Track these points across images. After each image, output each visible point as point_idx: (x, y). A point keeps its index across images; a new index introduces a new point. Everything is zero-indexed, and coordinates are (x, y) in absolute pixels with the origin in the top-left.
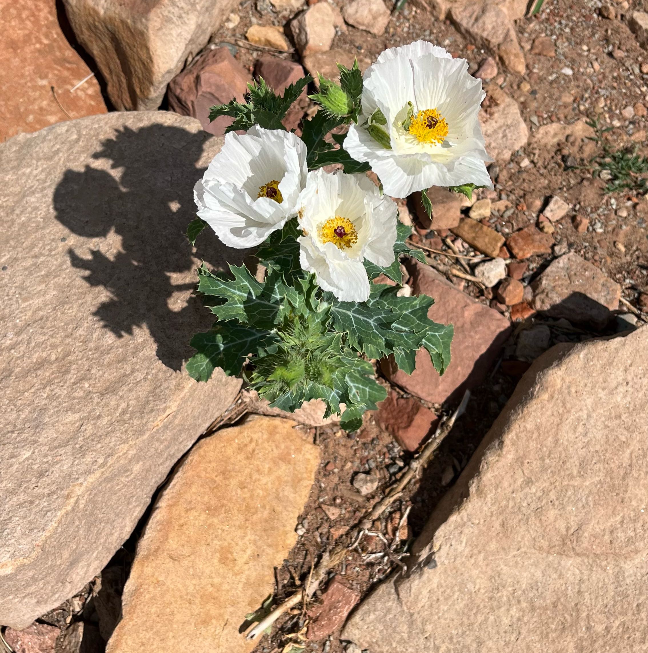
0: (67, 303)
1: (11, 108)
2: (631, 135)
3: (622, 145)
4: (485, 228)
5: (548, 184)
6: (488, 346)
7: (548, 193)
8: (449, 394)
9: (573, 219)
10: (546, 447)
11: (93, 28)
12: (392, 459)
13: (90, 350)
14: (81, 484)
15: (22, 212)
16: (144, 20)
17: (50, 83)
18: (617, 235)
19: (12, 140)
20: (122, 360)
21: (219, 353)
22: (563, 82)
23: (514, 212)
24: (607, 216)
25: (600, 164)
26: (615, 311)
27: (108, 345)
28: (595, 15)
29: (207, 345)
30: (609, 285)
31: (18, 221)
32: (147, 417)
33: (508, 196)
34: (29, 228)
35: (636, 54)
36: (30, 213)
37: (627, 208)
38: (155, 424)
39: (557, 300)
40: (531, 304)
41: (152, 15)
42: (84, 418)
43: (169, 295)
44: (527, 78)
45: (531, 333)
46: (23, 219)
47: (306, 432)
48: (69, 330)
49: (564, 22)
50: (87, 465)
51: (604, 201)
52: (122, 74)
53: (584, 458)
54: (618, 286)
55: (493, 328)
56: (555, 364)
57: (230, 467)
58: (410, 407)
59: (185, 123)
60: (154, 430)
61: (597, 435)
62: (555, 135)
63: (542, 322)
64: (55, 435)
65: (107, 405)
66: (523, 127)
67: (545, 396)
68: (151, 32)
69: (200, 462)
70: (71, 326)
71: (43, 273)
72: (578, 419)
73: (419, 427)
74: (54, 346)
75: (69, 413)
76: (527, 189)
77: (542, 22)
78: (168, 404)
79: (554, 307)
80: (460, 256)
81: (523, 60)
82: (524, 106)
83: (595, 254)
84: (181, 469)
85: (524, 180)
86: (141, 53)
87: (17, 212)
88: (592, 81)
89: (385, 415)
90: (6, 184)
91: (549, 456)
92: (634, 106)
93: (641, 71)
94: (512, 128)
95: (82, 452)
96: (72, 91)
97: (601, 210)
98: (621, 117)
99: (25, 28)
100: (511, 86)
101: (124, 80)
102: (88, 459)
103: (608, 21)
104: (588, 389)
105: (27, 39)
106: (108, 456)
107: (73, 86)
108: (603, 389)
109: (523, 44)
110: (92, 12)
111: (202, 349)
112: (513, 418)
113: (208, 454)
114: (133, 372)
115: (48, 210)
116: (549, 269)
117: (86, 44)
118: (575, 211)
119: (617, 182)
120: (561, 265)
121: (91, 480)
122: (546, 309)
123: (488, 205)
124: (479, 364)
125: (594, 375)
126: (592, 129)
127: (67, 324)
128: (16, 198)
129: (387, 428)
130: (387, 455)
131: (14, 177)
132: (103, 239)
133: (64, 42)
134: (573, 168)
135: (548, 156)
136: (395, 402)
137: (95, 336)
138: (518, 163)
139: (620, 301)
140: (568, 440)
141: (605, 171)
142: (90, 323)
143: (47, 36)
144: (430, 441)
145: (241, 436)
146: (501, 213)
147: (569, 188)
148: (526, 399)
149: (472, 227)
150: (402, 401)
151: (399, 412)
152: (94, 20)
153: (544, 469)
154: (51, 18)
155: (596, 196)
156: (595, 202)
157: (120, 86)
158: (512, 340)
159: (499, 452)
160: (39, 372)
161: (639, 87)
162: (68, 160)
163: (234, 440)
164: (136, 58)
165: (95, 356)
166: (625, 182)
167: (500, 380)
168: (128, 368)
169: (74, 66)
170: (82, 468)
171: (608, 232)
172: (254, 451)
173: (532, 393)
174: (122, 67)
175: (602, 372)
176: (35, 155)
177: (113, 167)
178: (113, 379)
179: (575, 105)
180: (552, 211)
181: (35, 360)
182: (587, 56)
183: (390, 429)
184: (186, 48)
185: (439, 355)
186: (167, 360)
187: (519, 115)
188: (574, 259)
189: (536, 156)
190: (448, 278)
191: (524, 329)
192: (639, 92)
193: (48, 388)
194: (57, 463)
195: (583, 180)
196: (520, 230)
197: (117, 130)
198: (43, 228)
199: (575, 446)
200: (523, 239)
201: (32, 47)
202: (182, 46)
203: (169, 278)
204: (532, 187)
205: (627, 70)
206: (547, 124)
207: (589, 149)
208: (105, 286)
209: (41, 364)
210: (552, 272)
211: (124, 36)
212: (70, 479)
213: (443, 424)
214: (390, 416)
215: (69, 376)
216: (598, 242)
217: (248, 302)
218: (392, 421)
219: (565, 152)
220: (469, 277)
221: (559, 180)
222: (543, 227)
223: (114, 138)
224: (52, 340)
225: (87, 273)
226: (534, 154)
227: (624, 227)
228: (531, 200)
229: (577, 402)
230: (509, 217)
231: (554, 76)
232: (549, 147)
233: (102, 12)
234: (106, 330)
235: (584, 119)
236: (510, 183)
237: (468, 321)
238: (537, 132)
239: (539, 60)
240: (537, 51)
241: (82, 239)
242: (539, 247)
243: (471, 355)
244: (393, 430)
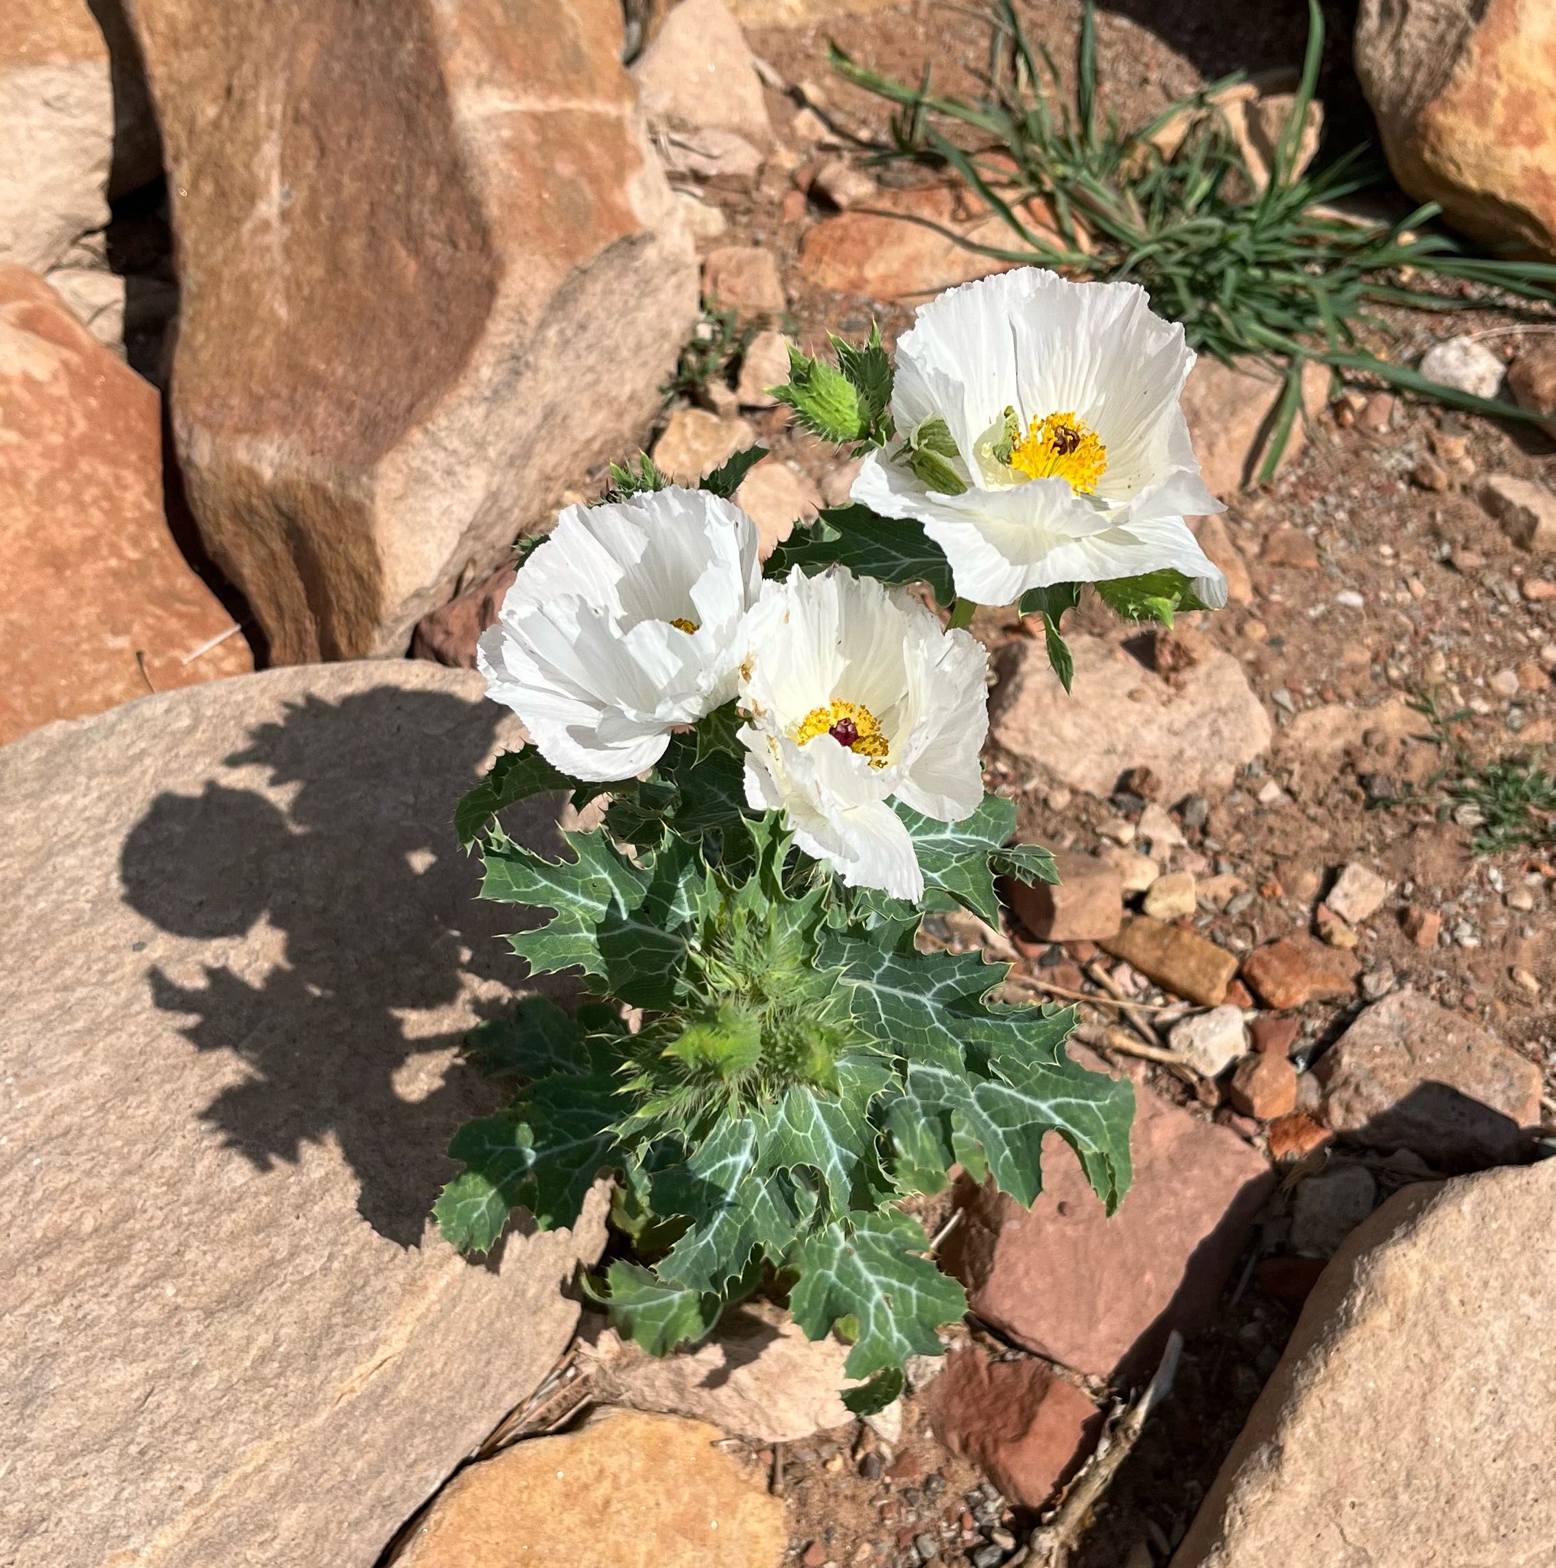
0: (134, 1093)
1: (38, 700)
2: (1517, 731)
3: (1498, 750)
4: (1186, 937)
5: (1331, 841)
6: (1219, 1218)
7: (1333, 860)
8: (1125, 1349)
9: (1402, 916)
10: (1398, 1458)
11: (245, 514)
12: (981, 1531)
13: (186, 1204)
14: (136, 1552)
15: (40, 891)
16: (364, 479)
17: (134, 643)
18: (1515, 951)
19: (34, 735)
20: (266, 1225)
21: (524, 1173)
22: (1342, 620)
23: (1254, 904)
24: (1484, 911)
25: (1452, 793)
26: (1534, 1131)
27: (234, 1190)
28: (1402, 486)
29: (491, 1152)
30: (1509, 1064)
31: (28, 911)
32: (324, 1367)
33: (1236, 867)
34: (55, 926)
35: (1508, 560)
36: (62, 892)
37: (1530, 889)
38: (345, 1386)
39: (1385, 1102)
40: (1319, 1117)
41: (385, 467)
42: (158, 1375)
43: (398, 1061)
44: (1258, 613)
45: (1329, 1185)
46: (42, 905)
47: (747, 1462)
48: (135, 1158)
49: (1332, 500)
50: (155, 1499)
51: (1473, 874)
52: (308, 613)
53: (1503, 1486)
54: (1535, 1068)
55: (1227, 1171)
56: (1399, 1233)
57: (542, 1547)
58: (1026, 1382)
59: (454, 681)
60: (343, 1403)
61: (1529, 1421)
62: (1337, 731)
63: (1351, 1159)
64: (75, 1423)
65: (220, 1338)
66: (1259, 714)
67: (1382, 1319)
68: (379, 503)
69: (461, 1529)
70: (140, 1147)
71: (80, 1025)
72: (1476, 1378)
73: (1051, 1436)
74: (92, 1198)
75: (119, 1363)
76: (1280, 850)
77: (1282, 501)
78: (383, 1331)
79: (1379, 1121)
80: (1128, 1005)
81: (1243, 574)
82: (1255, 670)
83: (1466, 993)
84: (408, 1547)
85: (1271, 830)
86: (354, 553)
87: (30, 890)
88: (1411, 618)
89: (958, 1410)
90: (8, 832)
91: (1408, 1485)
92: (1517, 669)
93: (1524, 597)
94: (1232, 716)
95: (145, 1463)
96: (185, 661)
97: (1467, 894)
98: (1488, 693)
99: (87, 524)
100: (1223, 630)
101: (310, 626)
102: (159, 1483)
103: (1431, 496)
104: (1492, 1293)
105: (90, 548)
106: (216, 1475)
107: (188, 650)
108: (1533, 1294)
109: (1241, 543)
110: (244, 477)
111: (480, 1164)
112: (1301, 1382)
113: (483, 1507)
114: (292, 1255)
115: (107, 883)
116: (1355, 1030)
117: (225, 556)
118: (1403, 897)
119: (1499, 832)
120: (1384, 1019)
121: (163, 1543)
122: (1357, 1126)
123: (1188, 885)
124: (1200, 1263)
125: (1504, 1255)
126: (1422, 718)
127: (130, 1143)
128: (27, 864)
129: (965, 1447)
130: (969, 1521)
131: (30, 815)
132: (238, 940)
133: (175, 560)
134: (1387, 804)
135: (1325, 779)
136: (984, 1373)
137: (200, 1168)
138: (1253, 793)
139: (1544, 1107)
140: (1454, 1438)
141: (1465, 808)
142: (190, 1139)
143: (135, 542)
144: (1082, 1473)
145: (571, 1460)
146: (1222, 905)
147: (1383, 847)
148: (1333, 1330)
149: (1153, 936)
150: (1002, 1371)
151: (998, 1397)
152: (249, 494)
153: (1397, 1522)
154: (149, 506)
155: (1452, 863)
156: (1450, 875)
157: (301, 641)
158: (1279, 1206)
159: (1273, 1477)
160: (47, 1263)
161: (1523, 630)
162: (167, 772)
163: (555, 1471)
164: (343, 566)
165: (196, 1218)
166: (1517, 831)
167: (1258, 1313)
168: (282, 1245)
169: (195, 610)
170: (139, 1509)
171: (1492, 946)
172: (607, 1503)
173: (1348, 1311)
174: (308, 598)
175: (1524, 1248)
176: (83, 765)
177: (275, 782)
178: (241, 1275)
179: (1378, 668)
180: (1346, 896)
181: (39, 1235)
182: (1393, 568)
183: (975, 1447)
184: (460, 544)
185: (1102, 1159)
186: (384, 1221)
187: (1246, 687)
188: (1413, 1004)
189: (1296, 778)
190: (1103, 1057)
191: (1307, 1175)
192: (1524, 641)
193: (67, 1302)
194: (72, 1496)
195: (1414, 827)
196: (1271, 942)
197: (287, 705)
198: (91, 923)
199: (1476, 1454)
200: (1283, 960)
201: (100, 565)
202: (452, 539)
203: (400, 1022)
204: (1292, 847)
205: (1491, 593)
206: (1314, 707)
207: (1422, 761)
208: (236, 1048)
209: (53, 1244)
210: (1363, 1034)
211: (316, 520)
212: (104, 1540)
213: (1115, 1425)
214: (973, 1410)
215: (124, 1270)
216: (1470, 968)
217: (607, 927)
218: (978, 1425)
219: (1366, 766)
220: (1155, 1053)
221: (1356, 829)
222: (1330, 934)
223: (281, 722)
224: (90, 1183)
225: (192, 1020)
226: (1291, 773)
227: (1530, 933)
228: (1293, 873)
229: (1469, 1331)
230: (1242, 914)
231: (1321, 608)
232: (1324, 759)
233: (267, 473)
234: (233, 1151)
235: (1403, 696)
236: (1238, 837)
237: (1162, 1153)
238: (1292, 726)
239: (1283, 577)
240: (1275, 557)
241: (185, 943)
242: (1325, 980)
243: (1176, 1240)
244: (983, 1449)
